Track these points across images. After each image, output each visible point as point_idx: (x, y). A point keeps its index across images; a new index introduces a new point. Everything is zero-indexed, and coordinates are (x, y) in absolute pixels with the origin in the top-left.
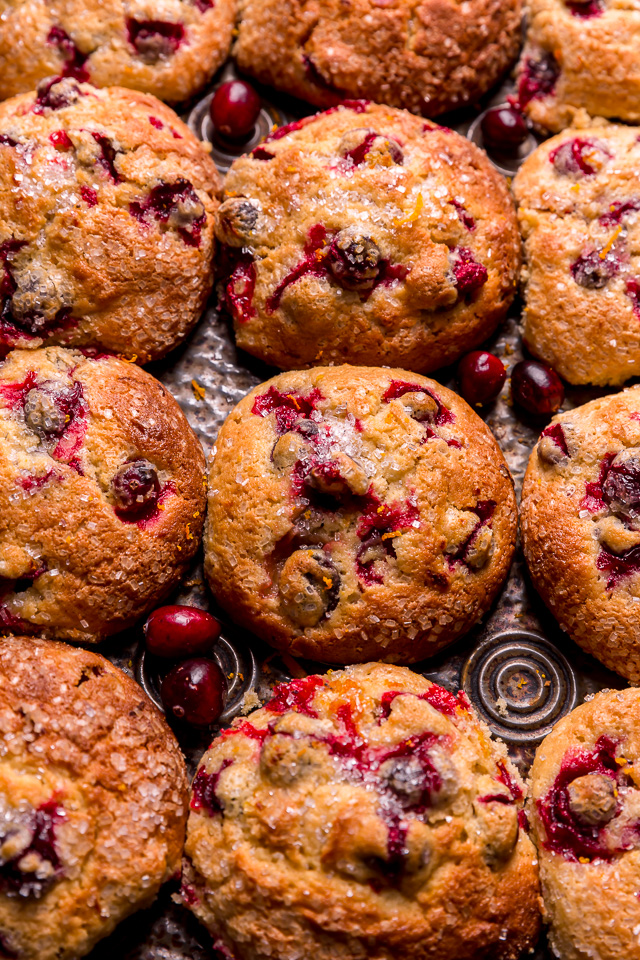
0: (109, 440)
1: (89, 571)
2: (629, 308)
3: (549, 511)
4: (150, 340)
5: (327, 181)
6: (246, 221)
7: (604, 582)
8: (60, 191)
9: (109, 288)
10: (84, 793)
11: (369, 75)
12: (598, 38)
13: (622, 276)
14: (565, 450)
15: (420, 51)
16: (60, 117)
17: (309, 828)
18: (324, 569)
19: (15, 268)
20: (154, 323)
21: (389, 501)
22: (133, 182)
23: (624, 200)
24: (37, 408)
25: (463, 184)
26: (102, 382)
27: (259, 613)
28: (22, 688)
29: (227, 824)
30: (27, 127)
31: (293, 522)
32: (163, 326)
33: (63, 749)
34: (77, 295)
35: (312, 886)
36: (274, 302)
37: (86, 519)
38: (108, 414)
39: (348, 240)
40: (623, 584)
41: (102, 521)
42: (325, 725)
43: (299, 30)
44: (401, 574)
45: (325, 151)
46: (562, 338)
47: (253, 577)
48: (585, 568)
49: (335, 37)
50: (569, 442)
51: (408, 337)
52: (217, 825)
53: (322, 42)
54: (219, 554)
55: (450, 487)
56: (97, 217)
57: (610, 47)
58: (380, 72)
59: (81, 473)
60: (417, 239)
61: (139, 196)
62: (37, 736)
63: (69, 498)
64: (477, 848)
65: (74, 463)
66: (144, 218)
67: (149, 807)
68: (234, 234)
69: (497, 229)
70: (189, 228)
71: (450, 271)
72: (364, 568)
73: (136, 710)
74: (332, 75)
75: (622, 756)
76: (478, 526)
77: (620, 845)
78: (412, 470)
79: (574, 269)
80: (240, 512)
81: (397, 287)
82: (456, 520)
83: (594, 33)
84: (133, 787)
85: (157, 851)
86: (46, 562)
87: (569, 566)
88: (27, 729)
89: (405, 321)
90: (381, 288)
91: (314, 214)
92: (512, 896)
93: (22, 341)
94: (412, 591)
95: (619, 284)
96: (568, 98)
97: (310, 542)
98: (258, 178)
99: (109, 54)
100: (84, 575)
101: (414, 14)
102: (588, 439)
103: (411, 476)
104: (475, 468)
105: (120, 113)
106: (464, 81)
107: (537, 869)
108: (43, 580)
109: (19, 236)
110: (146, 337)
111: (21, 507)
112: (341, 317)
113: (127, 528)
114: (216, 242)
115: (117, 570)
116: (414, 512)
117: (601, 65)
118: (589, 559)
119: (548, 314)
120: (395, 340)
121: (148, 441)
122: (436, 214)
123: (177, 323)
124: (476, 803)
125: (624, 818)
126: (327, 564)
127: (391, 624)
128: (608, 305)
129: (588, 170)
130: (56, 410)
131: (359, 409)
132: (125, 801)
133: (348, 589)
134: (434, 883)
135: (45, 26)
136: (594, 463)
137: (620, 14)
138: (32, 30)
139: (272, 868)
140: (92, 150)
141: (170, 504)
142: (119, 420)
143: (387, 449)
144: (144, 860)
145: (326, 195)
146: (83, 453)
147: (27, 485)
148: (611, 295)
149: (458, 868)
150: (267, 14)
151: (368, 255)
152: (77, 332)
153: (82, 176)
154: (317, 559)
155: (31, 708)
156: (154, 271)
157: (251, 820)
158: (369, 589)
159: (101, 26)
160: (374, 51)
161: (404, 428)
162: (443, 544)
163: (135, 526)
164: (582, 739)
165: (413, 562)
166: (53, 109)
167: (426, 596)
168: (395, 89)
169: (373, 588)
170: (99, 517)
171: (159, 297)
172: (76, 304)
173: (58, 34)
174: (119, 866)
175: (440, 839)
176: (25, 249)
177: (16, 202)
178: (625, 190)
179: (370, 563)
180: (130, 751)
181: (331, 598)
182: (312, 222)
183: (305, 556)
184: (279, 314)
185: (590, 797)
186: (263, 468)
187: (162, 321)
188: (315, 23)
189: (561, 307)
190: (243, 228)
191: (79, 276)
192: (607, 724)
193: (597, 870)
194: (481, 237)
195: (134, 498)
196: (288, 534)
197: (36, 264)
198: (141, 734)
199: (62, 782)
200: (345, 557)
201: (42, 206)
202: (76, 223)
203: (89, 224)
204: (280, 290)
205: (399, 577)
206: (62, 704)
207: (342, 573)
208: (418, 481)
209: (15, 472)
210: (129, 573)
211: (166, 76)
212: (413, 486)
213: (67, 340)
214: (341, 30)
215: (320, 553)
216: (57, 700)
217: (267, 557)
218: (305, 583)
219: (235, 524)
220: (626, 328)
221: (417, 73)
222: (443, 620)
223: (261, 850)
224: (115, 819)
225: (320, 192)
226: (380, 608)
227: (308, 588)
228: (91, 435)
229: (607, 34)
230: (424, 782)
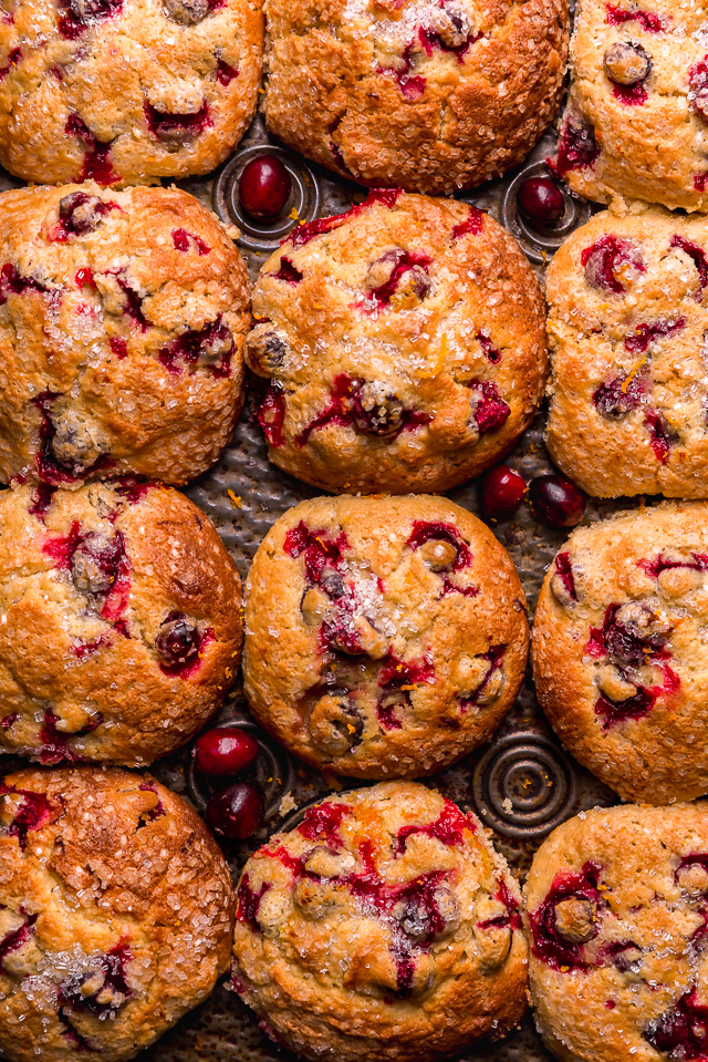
0: (151, 598)
1: (140, 722)
2: (647, 442)
3: (556, 653)
4: (186, 471)
5: (353, 325)
6: (274, 359)
7: (600, 723)
8: (90, 344)
9: (143, 437)
10: (146, 933)
11: (399, 168)
12: (639, 130)
13: (643, 407)
14: (574, 595)
15: (452, 142)
16: (85, 246)
17: (334, 959)
18: (349, 717)
19: (52, 413)
20: (188, 457)
21: (407, 659)
22: (163, 328)
23: (651, 322)
24: (83, 575)
25: (490, 308)
26: (142, 530)
27: (292, 745)
28: (88, 843)
29: (267, 942)
30: (52, 267)
31: (321, 674)
32: (198, 458)
33: (127, 901)
34: (113, 445)
35: (336, 1002)
36: (303, 438)
37: (134, 681)
38: (149, 571)
39: (371, 401)
40: (617, 727)
41: (150, 680)
42: (348, 862)
43: (326, 117)
44: (417, 718)
45: (352, 280)
46: (581, 463)
47: (286, 717)
48: (583, 713)
49: (363, 131)
50: (578, 589)
51: (431, 472)
52: (258, 941)
53: (350, 136)
54: (256, 690)
55: (464, 638)
56: (128, 371)
57: (650, 141)
58: (410, 164)
59: (128, 636)
60: (440, 388)
61: (167, 341)
62: (103, 892)
63: (118, 662)
64: (474, 966)
65: (121, 626)
66: (174, 364)
67: (201, 934)
68: (263, 370)
69: (522, 357)
70: (218, 364)
71: (472, 419)
72: (385, 714)
73: (187, 846)
74: (360, 172)
75: (603, 883)
76: (489, 674)
77: (594, 961)
78: (430, 628)
79: (596, 398)
80: (274, 659)
81: (421, 432)
82: (470, 668)
83: (635, 124)
84: (188, 921)
85: (209, 969)
86: (101, 717)
87: (570, 709)
88: (95, 887)
89: (429, 460)
90: (405, 434)
91: (340, 361)
92: (503, 994)
93: (64, 484)
94: (427, 734)
95: (639, 415)
96: (607, 179)
97: (336, 688)
98: (285, 306)
99: (131, 145)
100: (137, 725)
101: (445, 103)
102: (596, 587)
103: (428, 634)
104: (489, 614)
105: (144, 240)
106: (499, 161)
107: (527, 966)
108: (100, 730)
109: (54, 389)
110: (181, 469)
111: (76, 672)
112: (366, 459)
113: (171, 682)
114: (246, 371)
115: (164, 719)
116: (429, 668)
117: (640, 159)
118: (588, 705)
119: (569, 439)
120: (419, 475)
121: (187, 598)
122: (460, 355)
123: (211, 451)
124: (475, 928)
125: (600, 940)
126: (352, 712)
127: (408, 760)
128: (626, 439)
129: (618, 288)
130: (100, 575)
131: (381, 567)
132: (181, 933)
133: (368, 733)
134: (438, 996)
135: (63, 118)
136: (600, 609)
137: (664, 101)
138: (49, 120)
139: (304, 985)
140: (118, 299)
141: (211, 650)
142: (159, 577)
143: (406, 609)
144: (198, 978)
145: (351, 341)
146: (128, 613)
147: (79, 653)
148: (630, 428)
149: (457, 983)
150: (293, 91)
151: (391, 415)
152: (116, 470)
153: (109, 328)
154: (342, 707)
155: (96, 864)
156: (187, 414)
157: (286, 944)
158: (389, 733)
159: (120, 115)
160: (404, 146)
161: (423, 585)
162: (456, 693)
163: (178, 678)
164: (571, 862)
165: (429, 713)
166: (77, 235)
167: (439, 737)
168: (427, 179)
169: (393, 732)
170: (146, 677)
171: (192, 434)
172: (113, 451)
173: (76, 125)
174: (178, 985)
175: (443, 965)
176: (60, 400)
177: (48, 355)
178: (653, 311)
179: (391, 707)
180: (183, 888)
181: (356, 739)
182: (338, 369)
183: (331, 703)
184: (307, 450)
185: (572, 924)
186: (294, 617)
187: (196, 454)
188: (343, 113)
189: (581, 435)
190: (271, 366)
191: (114, 429)
192: (594, 853)
193: (575, 980)
194: (505, 367)
195: (177, 660)
196: (317, 684)
197: (71, 414)
198: (191, 868)
199: (127, 927)
200: (368, 705)
201: (73, 360)
202: (107, 380)
203: (119, 378)
204: (307, 432)
205: (416, 721)
206: (123, 857)
207: (365, 718)
208: (434, 639)
209: (69, 641)
210: (175, 720)
211: (190, 162)
212: (430, 644)
213: (106, 475)
214: (369, 124)
215: (344, 701)
216: (119, 854)
217: (298, 701)
218: (332, 729)
219: (269, 669)
220: (642, 461)
221: (449, 164)
222: (455, 752)
223: (295, 968)
224: (173, 949)
225: (345, 338)
226: (399, 749)
227: (335, 734)
228: (134, 594)
229: (648, 126)
230: (429, 928)
